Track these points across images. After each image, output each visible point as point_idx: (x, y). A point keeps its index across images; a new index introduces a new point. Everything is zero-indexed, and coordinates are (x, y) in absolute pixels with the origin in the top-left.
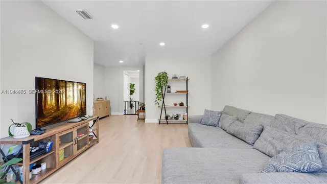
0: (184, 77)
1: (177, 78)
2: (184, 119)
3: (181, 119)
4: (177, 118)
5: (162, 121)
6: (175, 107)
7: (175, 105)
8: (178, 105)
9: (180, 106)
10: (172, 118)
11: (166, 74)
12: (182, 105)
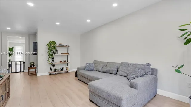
0: (67, 45)
1: (62, 45)
2: (66, 70)
3: (64, 70)
4: (62, 70)
5: (52, 73)
6: (61, 63)
7: (61, 62)
8: (63, 62)
9: (64, 62)
10: (58, 71)
11: (55, 42)
12: (65, 61)
